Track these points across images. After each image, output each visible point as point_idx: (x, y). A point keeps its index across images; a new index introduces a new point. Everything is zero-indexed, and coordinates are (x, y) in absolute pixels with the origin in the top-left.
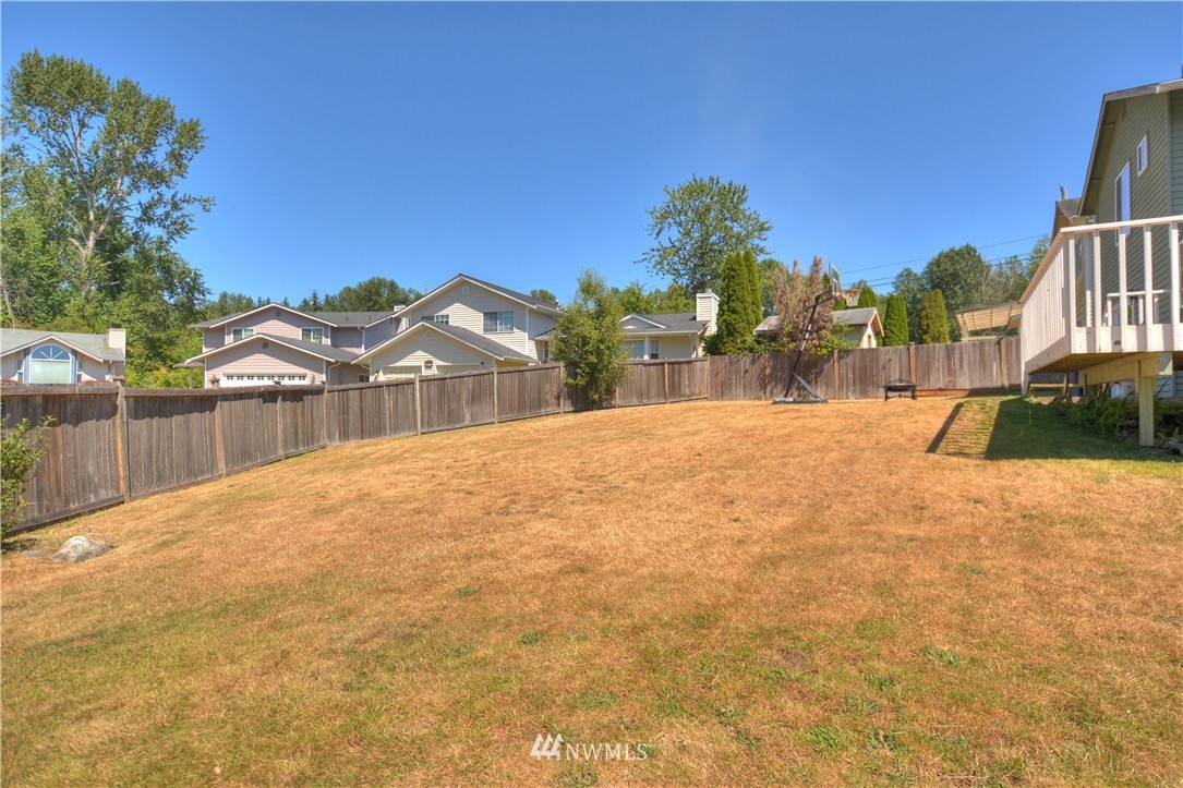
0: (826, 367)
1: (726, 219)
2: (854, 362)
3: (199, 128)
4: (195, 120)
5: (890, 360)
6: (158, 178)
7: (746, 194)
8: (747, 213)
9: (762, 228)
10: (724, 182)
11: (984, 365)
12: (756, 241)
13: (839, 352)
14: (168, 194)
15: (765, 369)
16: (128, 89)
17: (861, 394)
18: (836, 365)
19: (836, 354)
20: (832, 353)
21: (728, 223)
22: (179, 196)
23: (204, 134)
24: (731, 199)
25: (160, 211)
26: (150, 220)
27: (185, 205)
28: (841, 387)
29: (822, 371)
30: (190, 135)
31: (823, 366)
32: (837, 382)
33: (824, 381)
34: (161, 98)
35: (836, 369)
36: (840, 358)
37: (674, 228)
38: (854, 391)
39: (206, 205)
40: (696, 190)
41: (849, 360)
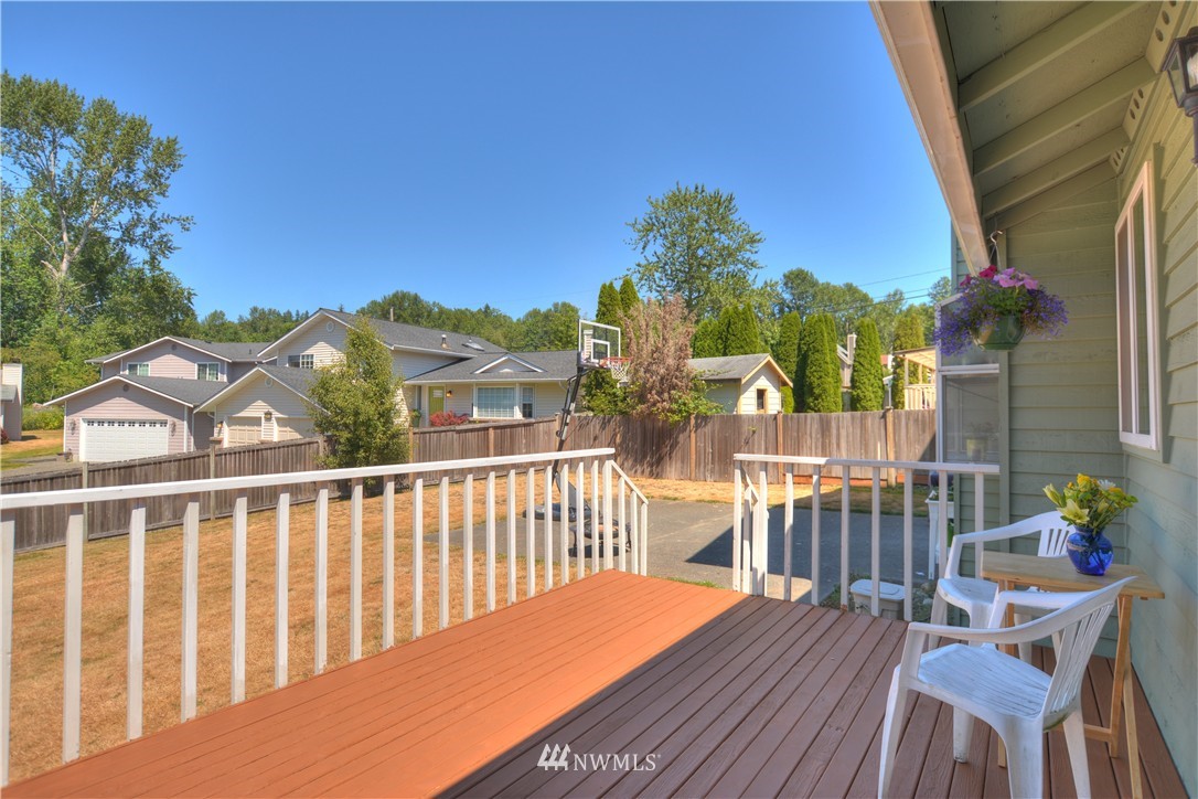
0: (681, 438)
1: (713, 231)
2: (713, 432)
3: (177, 147)
4: (172, 137)
5: (754, 432)
6: (139, 198)
8: (737, 224)
9: (752, 241)
10: (710, 191)
11: (866, 446)
12: (748, 255)
13: (696, 418)
14: (146, 212)
15: (615, 435)
16: (103, 108)
17: (720, 476)
18: (693, 435)
19: (693, 421)
20: (687, 418)
21: (716, 235)
22: (158, 215)
23: (182, 152)
24: (718, 209)
25: (139, 231)
26: (132, 241)
27: (163, 225)
28: (698, 464)
29: (677, 443)
30: (168, 154)
31: (677, 437)
32: (694, 457)
33: (679, 455)
34: (137, 116)
35: (693, 441)
36: (697, 426)
37: (660, 241)
38: (712, 472)
39: (185, 224)
40: (678, 201)
41: (708, 429)
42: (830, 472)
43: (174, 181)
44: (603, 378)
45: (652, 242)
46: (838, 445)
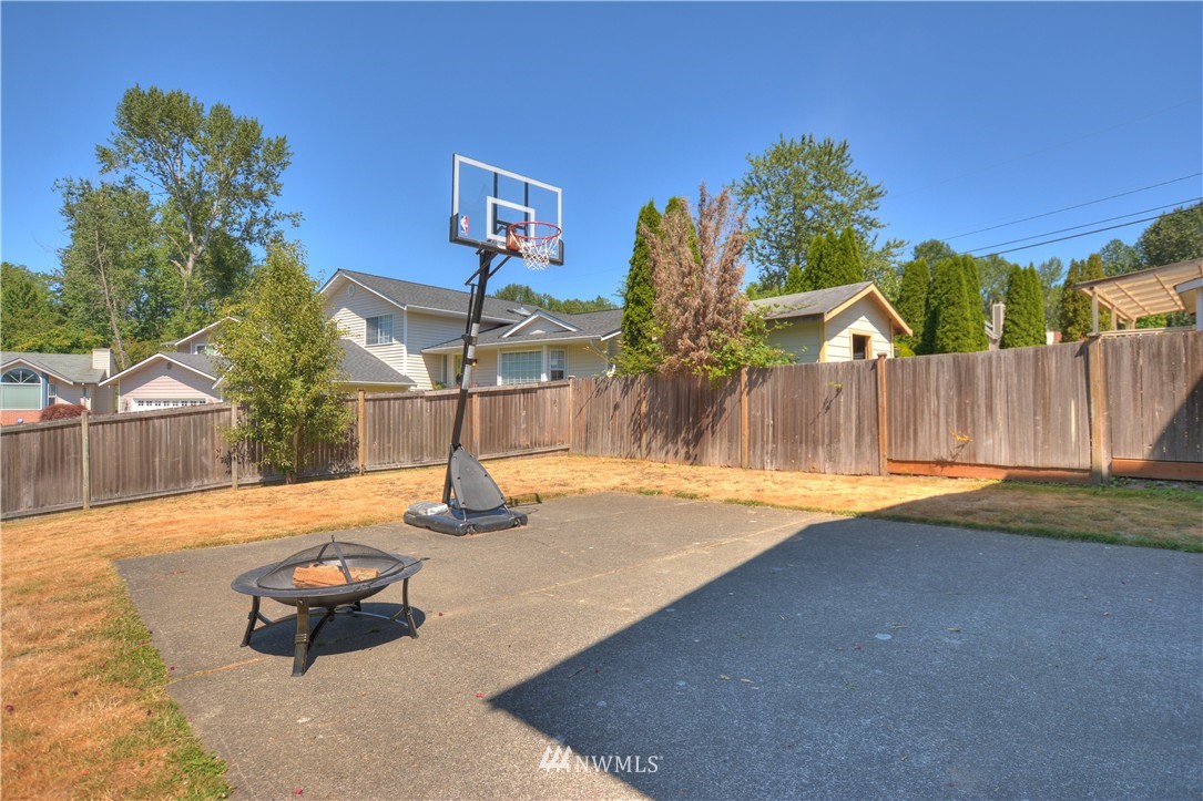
0: (728, 403)
1: (824, 188)
2: (774, 393)
3: (286, 145)
4: (281, 137)
5: (839, 391)
6: (260, 198)
7: (847, 153)
8: (852, 177)
9: (871, 195)
10: (819, 140)
11: (1046, 408)
12: (866, 213)
13: (750, 373)
14: (261, 212)
15: (639, 403)
16: (220, 112)
17: (786, 463)
18: (745, 398)
19: (745, 378)
20: (737, 373)
21: (828, 192)
22: (272, 213)
23: (290, 151)
24: (829, 160)
25: (255, 229)
26: (251, 240)
27: (276, 222)
28: (753, 443)
29: (722, 410)
30: (279, 151)
31: (722, 403)
32: (746, 432)
33: (726, 430)
34: (249, 119)
35: (746, 406)
36: (752, 384)
37: (762, 204)
38: (774, 455)
39: (295, 219)
40: (782, 156)
41: (766, 389)
42: (975, 456)
43: (283, 177)
44: (639, 331)
45: (753, 206)
46: (990, 408)
